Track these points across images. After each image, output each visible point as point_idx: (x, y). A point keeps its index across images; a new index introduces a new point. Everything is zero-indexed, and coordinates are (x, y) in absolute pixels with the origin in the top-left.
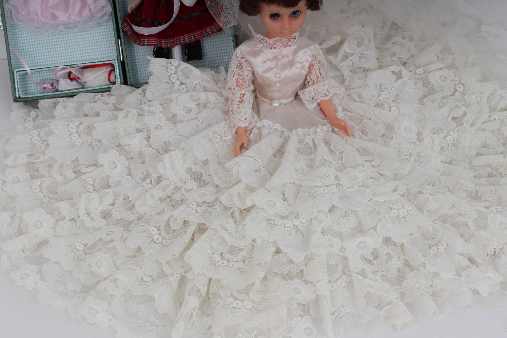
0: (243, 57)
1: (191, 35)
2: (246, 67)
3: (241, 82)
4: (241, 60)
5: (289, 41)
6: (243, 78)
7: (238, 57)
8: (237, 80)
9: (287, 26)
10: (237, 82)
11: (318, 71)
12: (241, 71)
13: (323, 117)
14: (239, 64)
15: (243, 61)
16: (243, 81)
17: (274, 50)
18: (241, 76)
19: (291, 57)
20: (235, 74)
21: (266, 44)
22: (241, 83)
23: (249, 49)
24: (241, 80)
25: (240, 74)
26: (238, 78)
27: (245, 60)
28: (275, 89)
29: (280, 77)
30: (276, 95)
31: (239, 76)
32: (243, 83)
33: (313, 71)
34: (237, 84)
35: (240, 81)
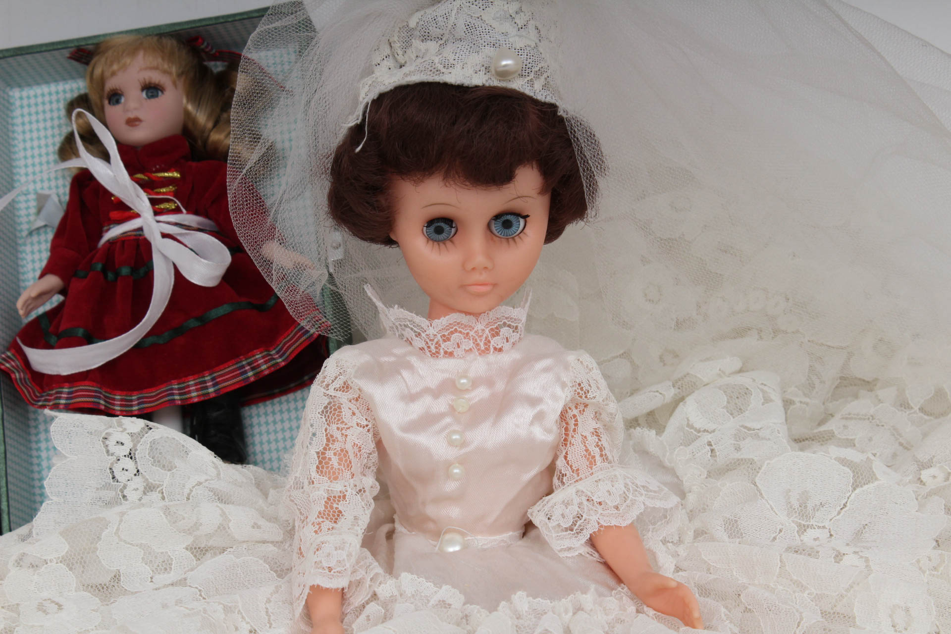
0: (346, 387)
1: (206, 379)
2: (354, 414)
3: (335, 461)
4: (339, 394)
5: (496, 333)
6: (342, 450)
7: (328, 386)
8: (323, 453)
9: (480, 259)
10: (320, 462)
11: (592, 440)
12: (338, 429)
13: (612, 582)
14: (329, 403)
15: (344, 398)
16: (340, 459)
17: (445, 363)
18: (334, 441)
19: (500, 386)
20: (314, 435)
21: (418, 343)
22: (336, 465)
23: (366, 358)
24: (335, 454)
25: (332, 436)
26: (325, 449)
27: (351, 397)
28: (450, 487)
29: (463, 444)
30: (454, 512)
31: (328, 440)
32: (340, 464)
33: (576, 440)
34: (323, 467)
35: (330, 459)
